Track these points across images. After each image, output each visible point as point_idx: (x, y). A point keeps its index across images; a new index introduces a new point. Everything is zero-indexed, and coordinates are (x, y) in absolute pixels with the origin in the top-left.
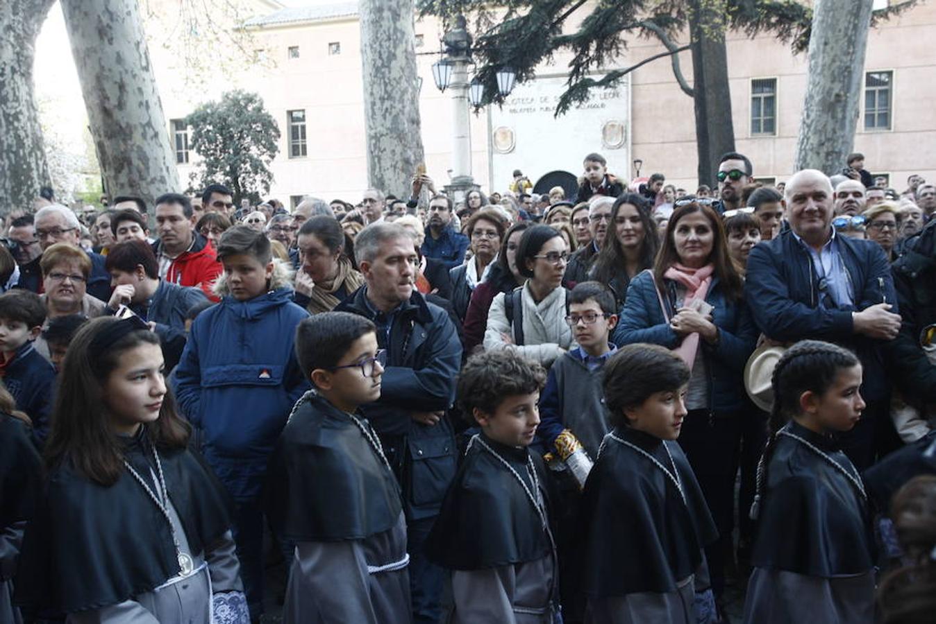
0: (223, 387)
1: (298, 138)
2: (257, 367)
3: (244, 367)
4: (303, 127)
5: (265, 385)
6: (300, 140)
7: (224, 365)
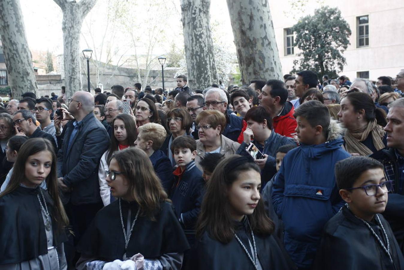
0: (295, 197)
1: (363, 34)
2: (315, 188)
3: (308, 187)
4: (367, 27)
5: (318, 199)
6: (365, 35)
7: (297, 184)
